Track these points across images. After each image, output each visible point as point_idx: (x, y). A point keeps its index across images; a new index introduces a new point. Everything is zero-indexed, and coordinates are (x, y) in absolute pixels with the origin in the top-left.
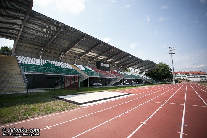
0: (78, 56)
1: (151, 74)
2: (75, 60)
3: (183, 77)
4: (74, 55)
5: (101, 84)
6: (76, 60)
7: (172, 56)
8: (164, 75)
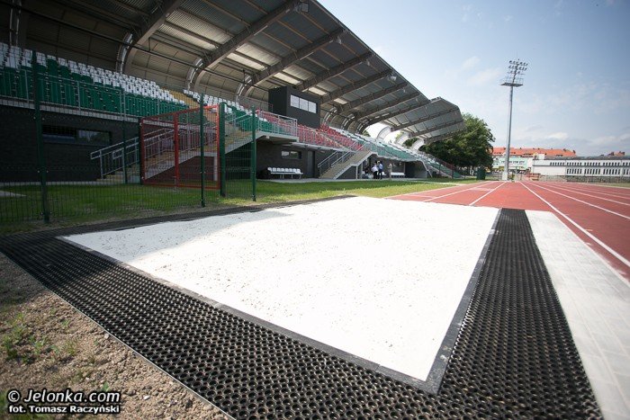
0: (199, 62)
1: (437, 149)
2: (185, 77)
3: (516, 165)
4: (181, 55)
5: (298, 171)
6: (191, 77)
7: (512, 91)
8: (473, 154)
